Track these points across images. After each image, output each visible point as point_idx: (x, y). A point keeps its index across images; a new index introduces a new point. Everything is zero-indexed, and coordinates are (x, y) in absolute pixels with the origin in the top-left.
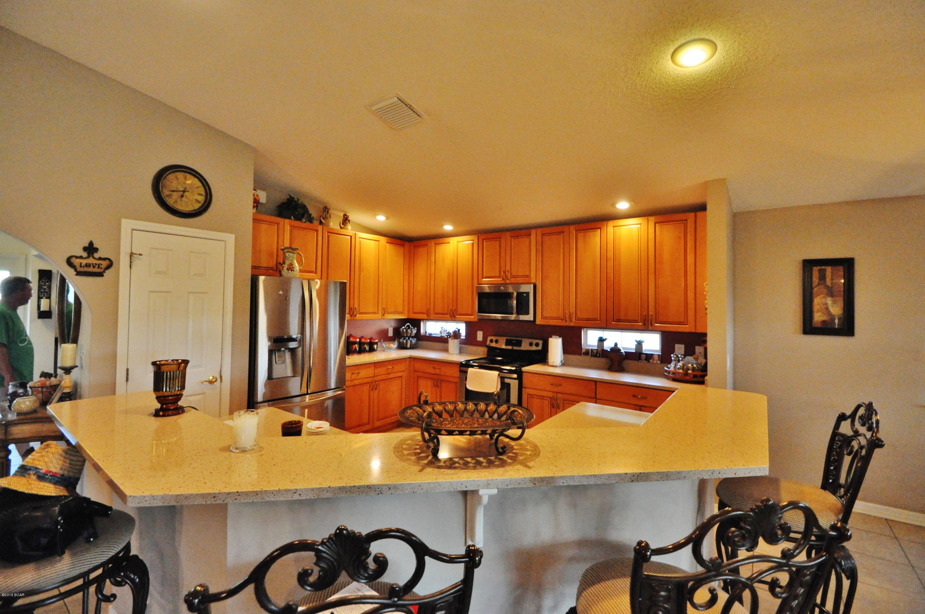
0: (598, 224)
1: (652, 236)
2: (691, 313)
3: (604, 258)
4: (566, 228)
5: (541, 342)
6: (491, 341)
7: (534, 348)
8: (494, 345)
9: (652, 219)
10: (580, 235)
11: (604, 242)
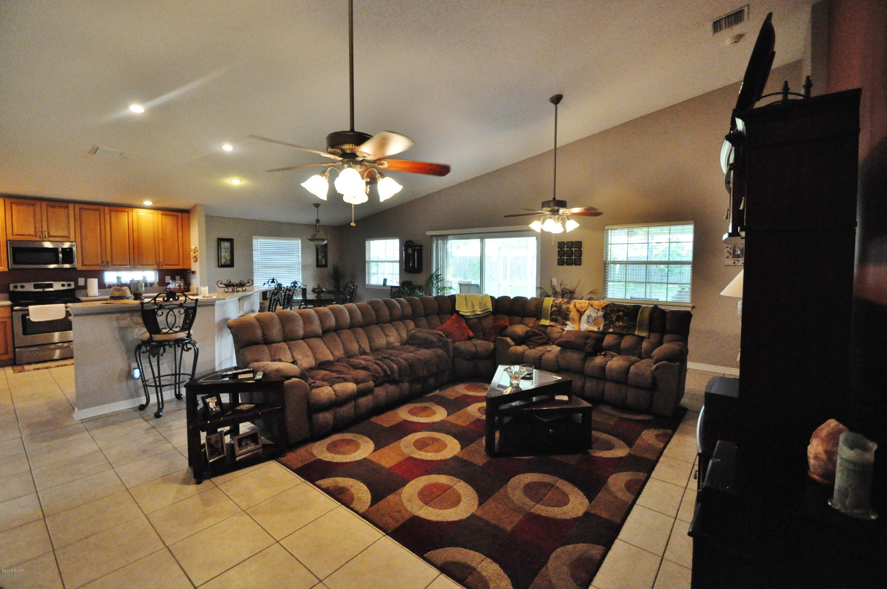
0: (127, 210)
1: (160, 221)
2: (181, 260)
3: (131, 230)
4: (101, 208)
5: (72, 283)
6: (16, 287)
7: (66, 288)
8: (19, 289)
9: (160, 213)
10: (113, 214)
11: (130, 221)
